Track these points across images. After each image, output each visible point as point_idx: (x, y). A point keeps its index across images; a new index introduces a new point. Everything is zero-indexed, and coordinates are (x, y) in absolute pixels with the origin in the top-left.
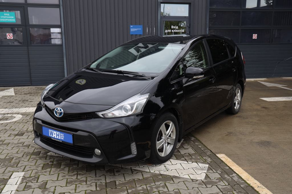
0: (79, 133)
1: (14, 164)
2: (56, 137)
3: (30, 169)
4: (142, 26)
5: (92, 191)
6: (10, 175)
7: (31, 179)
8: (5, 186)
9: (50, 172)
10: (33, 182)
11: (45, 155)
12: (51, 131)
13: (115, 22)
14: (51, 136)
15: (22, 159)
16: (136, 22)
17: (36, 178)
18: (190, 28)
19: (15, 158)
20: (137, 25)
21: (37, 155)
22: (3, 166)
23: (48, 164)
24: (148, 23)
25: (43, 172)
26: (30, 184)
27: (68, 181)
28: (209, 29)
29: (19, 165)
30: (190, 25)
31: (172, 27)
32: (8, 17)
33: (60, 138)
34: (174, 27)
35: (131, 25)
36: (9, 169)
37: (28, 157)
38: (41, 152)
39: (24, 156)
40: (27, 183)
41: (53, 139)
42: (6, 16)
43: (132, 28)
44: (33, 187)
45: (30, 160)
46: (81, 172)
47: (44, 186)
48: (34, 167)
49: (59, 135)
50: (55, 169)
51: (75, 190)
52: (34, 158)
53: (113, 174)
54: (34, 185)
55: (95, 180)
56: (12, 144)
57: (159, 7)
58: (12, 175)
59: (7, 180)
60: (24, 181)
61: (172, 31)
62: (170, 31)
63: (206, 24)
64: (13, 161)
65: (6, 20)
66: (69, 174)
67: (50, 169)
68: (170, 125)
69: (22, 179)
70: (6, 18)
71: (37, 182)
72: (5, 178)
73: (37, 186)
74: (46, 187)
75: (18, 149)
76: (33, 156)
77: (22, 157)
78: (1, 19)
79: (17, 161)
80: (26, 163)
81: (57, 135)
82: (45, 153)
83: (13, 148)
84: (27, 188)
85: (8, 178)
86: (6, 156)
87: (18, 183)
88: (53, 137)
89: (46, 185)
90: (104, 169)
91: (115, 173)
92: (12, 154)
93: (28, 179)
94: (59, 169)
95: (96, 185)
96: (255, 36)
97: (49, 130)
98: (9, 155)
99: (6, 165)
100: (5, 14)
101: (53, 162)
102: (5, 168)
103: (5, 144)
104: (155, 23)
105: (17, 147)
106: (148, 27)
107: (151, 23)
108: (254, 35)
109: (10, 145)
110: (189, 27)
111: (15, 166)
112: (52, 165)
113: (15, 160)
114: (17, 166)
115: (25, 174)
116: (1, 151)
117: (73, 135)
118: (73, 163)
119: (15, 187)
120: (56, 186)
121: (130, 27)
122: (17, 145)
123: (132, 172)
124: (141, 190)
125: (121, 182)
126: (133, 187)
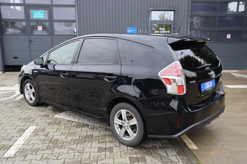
1: (31, 121)
3: (40, 124)
4: (136, 28)
5: (76, 139)
6: (27, 127)
7: (40, 130)
8: (23, 133)
9: (53, 127)
10: (41, 132)
11: (52, 117)
13: (116, 25)
15: (37, 118)
16: (132, 25)
17: (43, 130)
19: (32, 118)
20: (132, 27)
21: (47, 117)
22: (24, 122)
23: (52, 122)
24: (141, 26)
25: (48, 127)
26: (39, 133)
27: (63, 133)
28: (190, 31)
29: (34, 122)
30: (174, 27)
31: (160, 29)
32: (39, 15)
34: (162, 29)
35: (128, 27)
36: (28, 124)
37: (41, 118)
38: (49, 115)
39: (38, 117)
40: (37, 132)
42: (38, 14)
43: (129, 29)
44: (40, 135)
45: (42, 119)
46: (72, 128)
47: (47, 135)
48: (44, 124)
50: (56, 125)
51: (66, 138)
52: (45, 118)
53: (93, 130)
55: (80, 133)
56: (33, 109)
57: (150, 13)
58: (29, 127)
59: (25, 130)
60: (36, 131)
61: (160, 32)
62: (158, 32)
63: (187, 26)
64: (31, 119)
65: (38, 16)
66: (64, 129)
67: (53, 125)
69: (35, 130)
70: (38, 15)
71: (43, 132)
72: (24, 129)
73: (43, 135)
74: (48, 135)
75: (36, 113)
76: (44, 117)
77: (37, 117)
78: (35, 16)
79: (34, 119)
80: (38, 121)
82: (52, 116)
83: (32, 112)
84: (37, 135)
85: (26, 129)
86: (27, 116)
87: (32, 132)
89: (48, 134)
90: (88, 127)
91: (95, 130)
92: (31, 115)
93: (38, 130)
94: (58, 126)
95: (80, 136)
96: (229, 36)
98: (29, 116)
99: (26, 122)
100: (37, 13)
101: (56, 121)
102: (26, 123)
103: (28, 109)
104: (147, 26)
105: (36, 111)
106: (141, 29)
107: (144, 26)
108: (227, 35)
109: (31, 110)
110: (173, 29)
111: (32, 122)
112: (55, 123)
113: (33, 119)
114: (33, 122)
115: (36, 127)
116: (25, 113)
118: (69, 123)
119: (30, 134)
120: (54, 135)
121: (127, 28)
122: (36, 110)
123: (106, 131)
124: (108, 141)
125: (97, 135)
126: (104, 139)
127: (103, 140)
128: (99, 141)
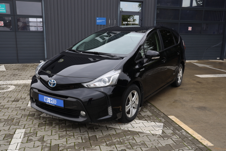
0: (69, 99)
1: (16, 123)
2: (50, 102)
3: (29, 127)
4: (105, 18)
5: (79, 143)
6: (14, 131)
7: (31, 134)
8: (12, 140)
9: (45, 129)
10: (33, 136)
11: (39, 117)
12: (46, 97)
13: (85, 15)
14: (46, 101)
15: (22, 119)
17: (35, 133)
18: (142, 20)
19: (15, 119)
20: (101, 17)
21: (32, 117)
22: (7, 124)
23: (42, 123)
24: (110, 16)
25: (39, 129)
26: (31, 138)
27: (60, 135)
28: (156, 22)
29: (20, 124)
30: (142, 18)
31: (129, 20)
33: (53, 103)
35: (97, 17)
36: (12, 127)
37: (26, 118)
38: (35, 114)
39: (23, 117)
40: (28, 137)
41: (47, 104)
43: (98, 19)
44: (34, 140)
45: (28, 120)
46: (68, 129)
47: (42, 139)
48: (32, 126)
49: (52, 101)
50: (48, 126)
51: (67, 142)
52: (31, 119)
53: (93, 130)
54: (34, 138)
55: (80, 135)
56: (12, 108)
57: (119, 4)
58: (15, 131)
59: (13, 135)
60: (26, 136)
61: (129, 23)
62: (127, 23)
63: (154, 18)
64: (15, 121)
66: (60, 130)
67: (45, 127)
68: (135, 94)
69: (24, 134)
71: (36, 136)
72: (11, 133)
73: (37, 140)
74: (44, 140)
75: (17, 112)
76: (29, 117)
77: (21, 117)
79: (18, 121)
80: (25, 123)
81: (51, 101)
82: (38, 115)
83: (12, 111)
84: (29, 141)
85: (13, 133)
86: (8, 117)
87: (22, 137)
88: (48, 102)
89: (44, 138)
90: (86, 127)
91: (95, 129)
92: (12, 115)
93: (29, 134)
94: (51, 127)
95: (82, 139)
96: (190, 29)
97: (44, 97)
98: (10, 116)
99: (9, 124)
101: (46, 122)
102: (9, 126)
103: (6, 108)
104: (116, 16)
105: (16, 110)
106: (110, 19)
107: (113, 16)
108: (189, 27)
109: (9, 109)
111: (17, 124)
112: (46, 124)
113: (16, 120)
114: (18, 124)
115: (25, 130)
116: (4, 113)
117: (64, 101)
118: (62, 122)
119: (20, 140)
120: (51, 139)
122: (15, 109)
123: (108, 129)
124: (116, 142)
125: (100, 136)
126: (110, 140)
127: (110, 142)
128: (106, 143)
